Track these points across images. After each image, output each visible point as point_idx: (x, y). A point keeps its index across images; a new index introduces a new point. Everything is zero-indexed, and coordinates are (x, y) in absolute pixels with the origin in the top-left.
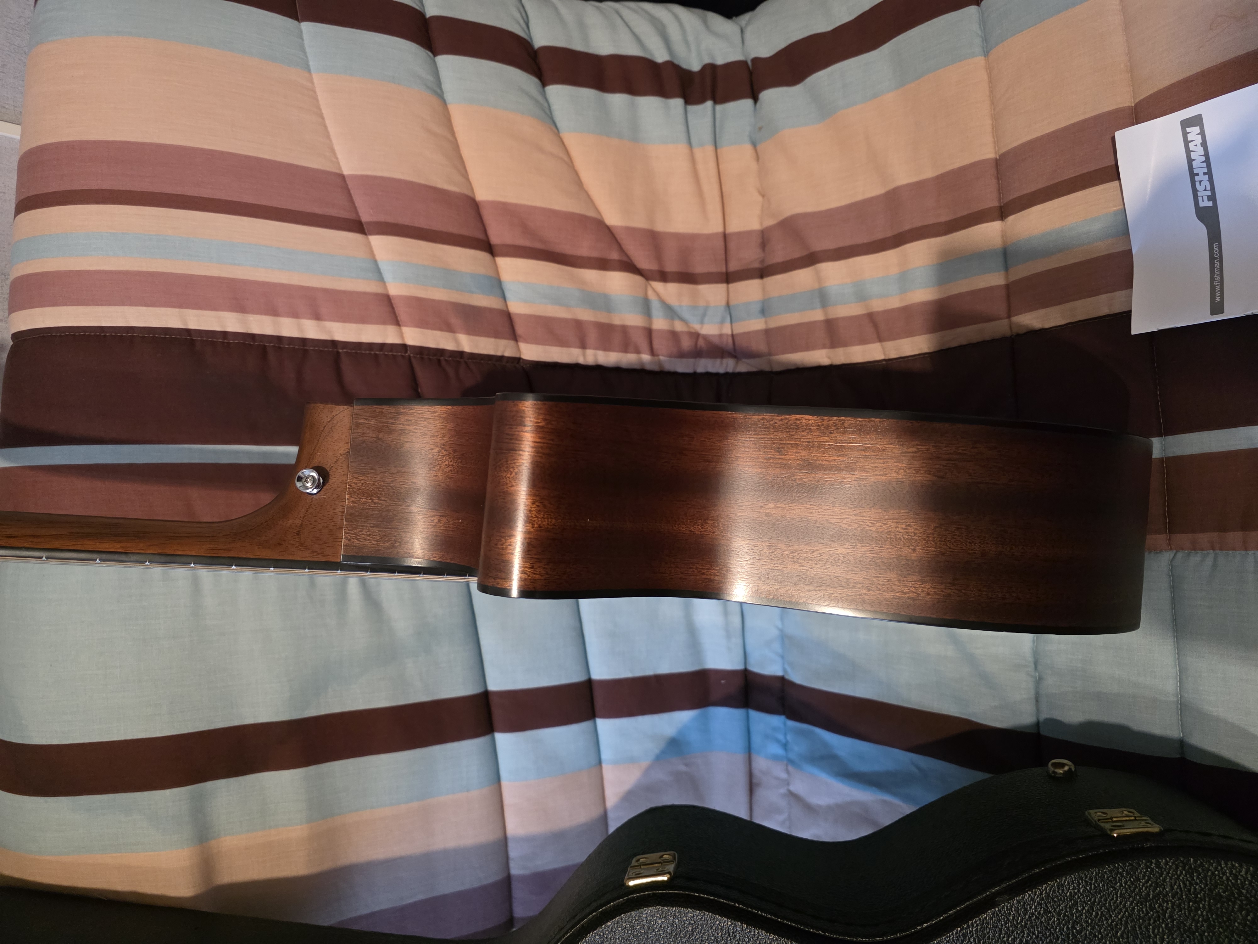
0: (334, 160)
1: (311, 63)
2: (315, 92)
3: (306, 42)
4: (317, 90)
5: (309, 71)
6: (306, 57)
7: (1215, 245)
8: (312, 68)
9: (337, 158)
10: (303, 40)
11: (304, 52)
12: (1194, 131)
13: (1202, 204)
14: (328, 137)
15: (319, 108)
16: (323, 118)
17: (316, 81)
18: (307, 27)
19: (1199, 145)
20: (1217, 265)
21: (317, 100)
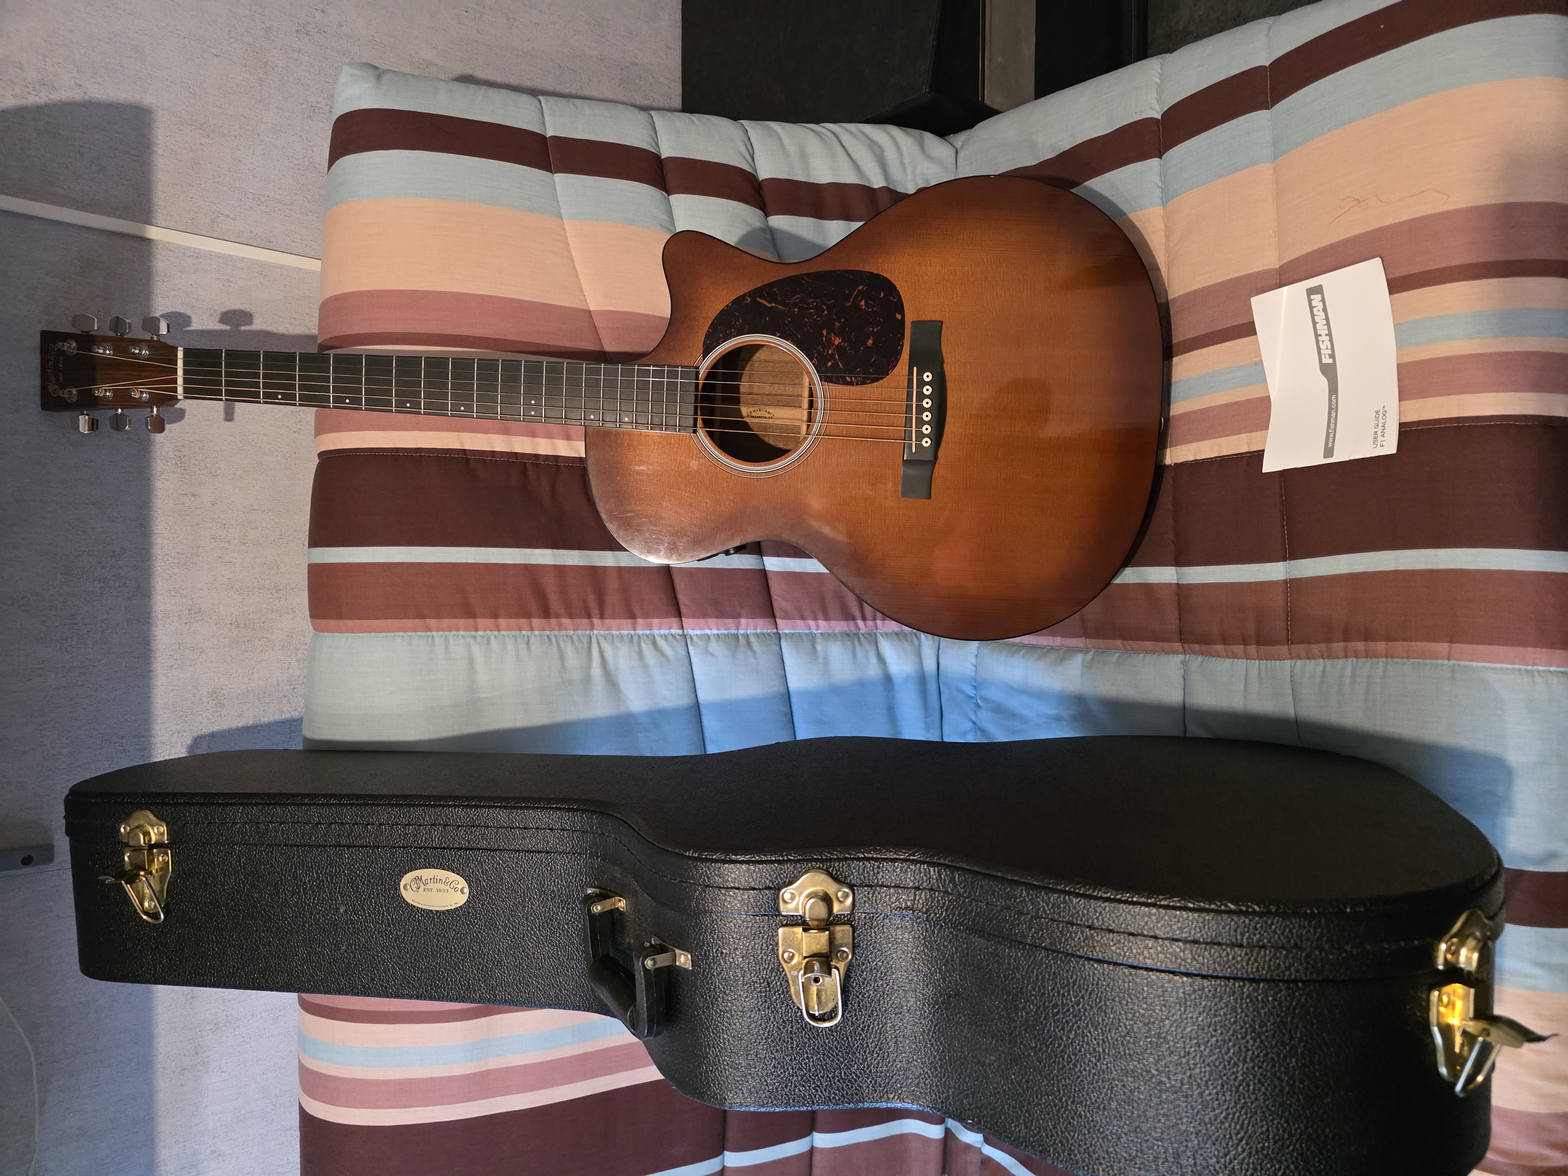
0: (583, 298)
1: (563, 211)
2: (566, 237)
3: (558, 192)
4: (568, 234)
5: (561, 218)
6: (559, 205)
7: (1333, 397)
8: (563, 215)
9: (584, 296)
10: (555, 190)
11: (558, 202)
12: (1316, 298)
13: (1324, 361)
14: (577, 277)
15: (569, 251)
16: (573, 261)
17: (567, 227)
18: (560, 178)
19: (1321, 310)
20: (1333, 414)
21: (569, 245)
